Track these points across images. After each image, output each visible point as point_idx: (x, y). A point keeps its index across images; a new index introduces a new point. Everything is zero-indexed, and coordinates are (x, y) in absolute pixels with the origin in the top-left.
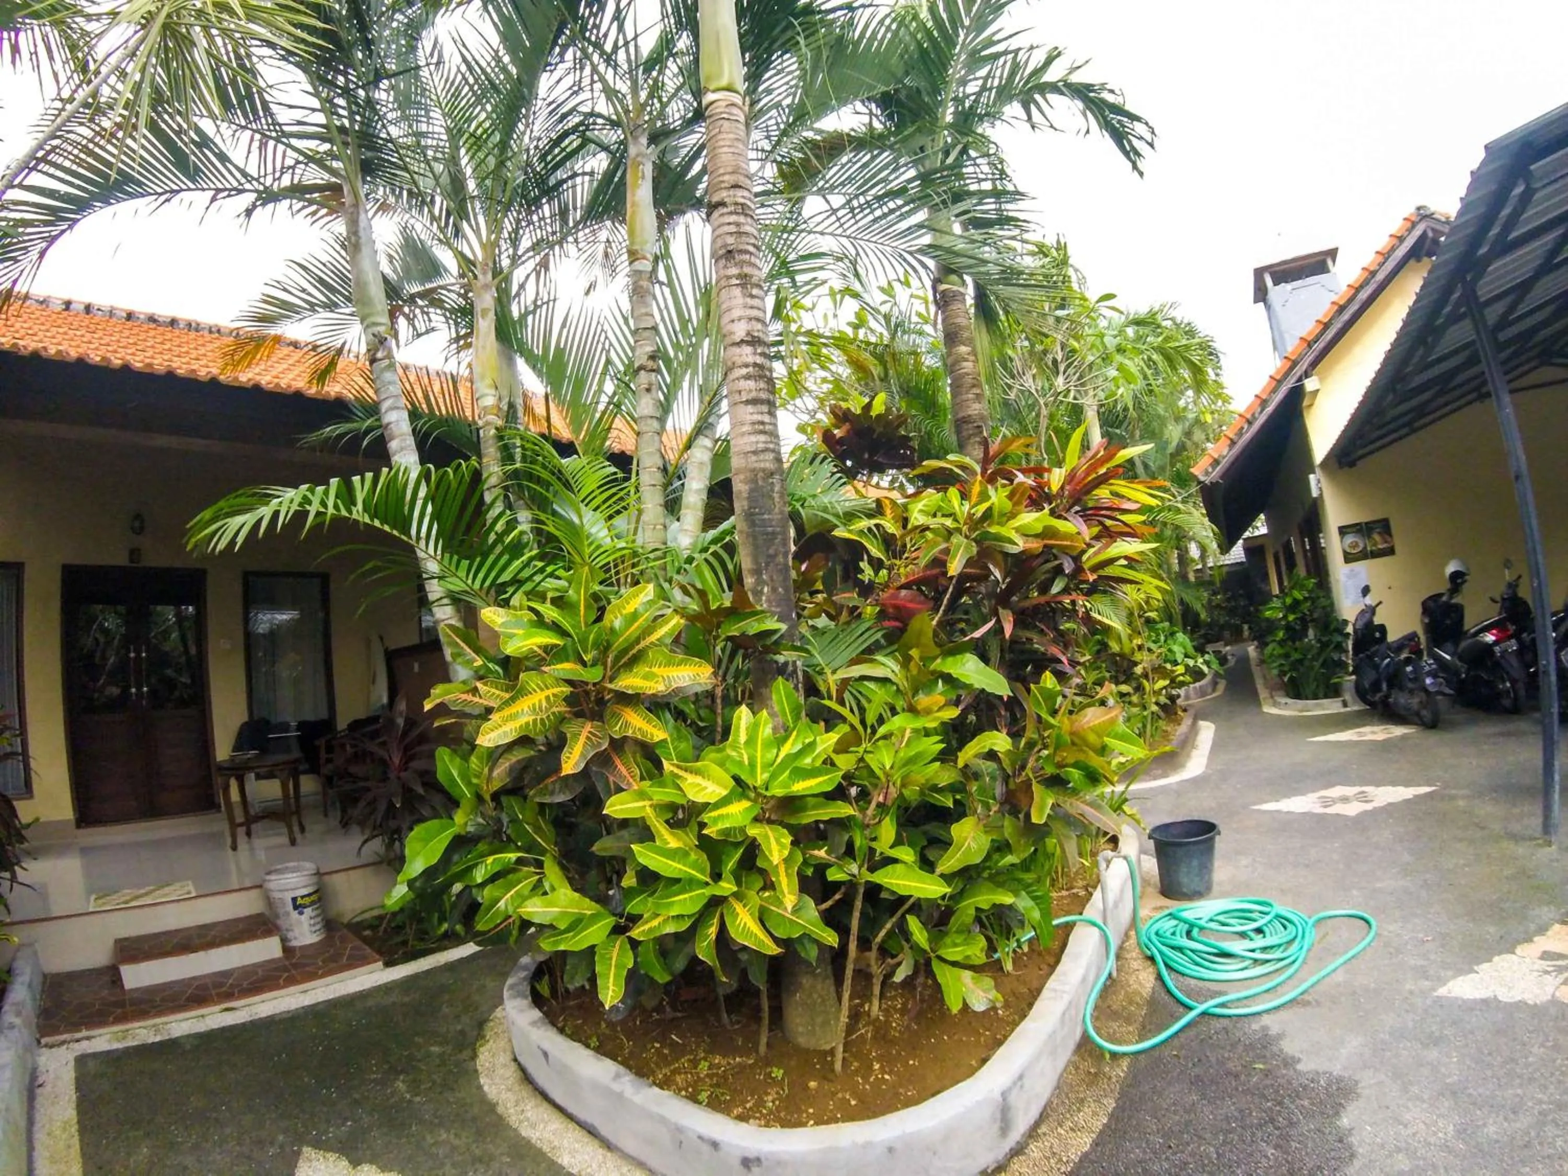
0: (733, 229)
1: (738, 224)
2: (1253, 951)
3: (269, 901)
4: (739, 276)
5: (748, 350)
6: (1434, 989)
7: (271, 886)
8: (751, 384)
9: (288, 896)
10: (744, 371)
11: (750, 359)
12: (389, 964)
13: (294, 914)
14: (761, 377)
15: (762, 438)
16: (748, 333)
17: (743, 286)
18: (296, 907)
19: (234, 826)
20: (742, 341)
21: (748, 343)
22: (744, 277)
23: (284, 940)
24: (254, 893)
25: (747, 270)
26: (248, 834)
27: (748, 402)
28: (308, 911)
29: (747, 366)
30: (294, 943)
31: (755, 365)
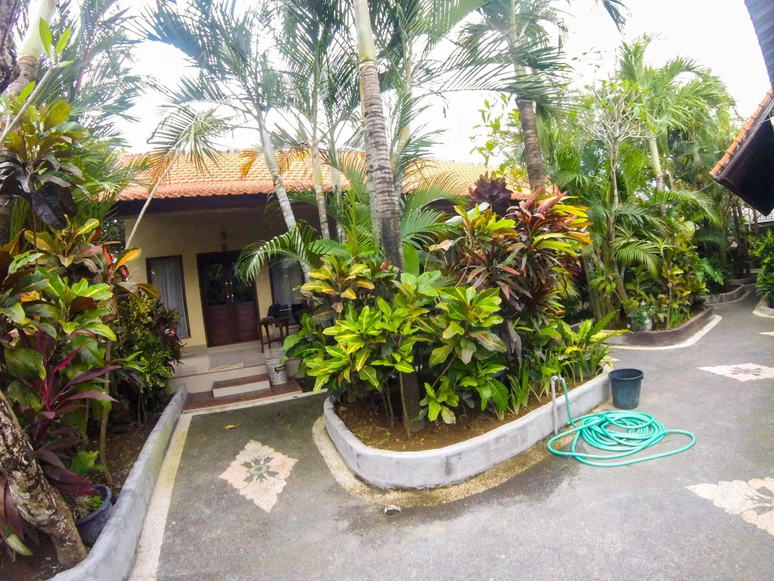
0: (371, 123)
1: (373, 121)
2: (621, 439)
3: (268, 369)
4: (375, 143)
5: (379, 172)
6: (688, 484)
7: (268, 363)
8: (381, 185)
9: (273, 367)
10: (378, 181)
11: (380, 176)
12: (304, 392)
13: (276, 374)
14: (384, 182)
15: (386, 206)
16: (379, 166)
17: (376, 147)
18: (276, 371)
19: (263, 344)
20: (377, 169)
21: (379, 169)
22: (377, 143)
23: (271, 383)
24: (264, 366)
25: (378, 139)
26: (270, 347)
27: (380, 193)
28: (281, 373)
29: (379, 178)
30: (275, 384)
31: (382, 178)
